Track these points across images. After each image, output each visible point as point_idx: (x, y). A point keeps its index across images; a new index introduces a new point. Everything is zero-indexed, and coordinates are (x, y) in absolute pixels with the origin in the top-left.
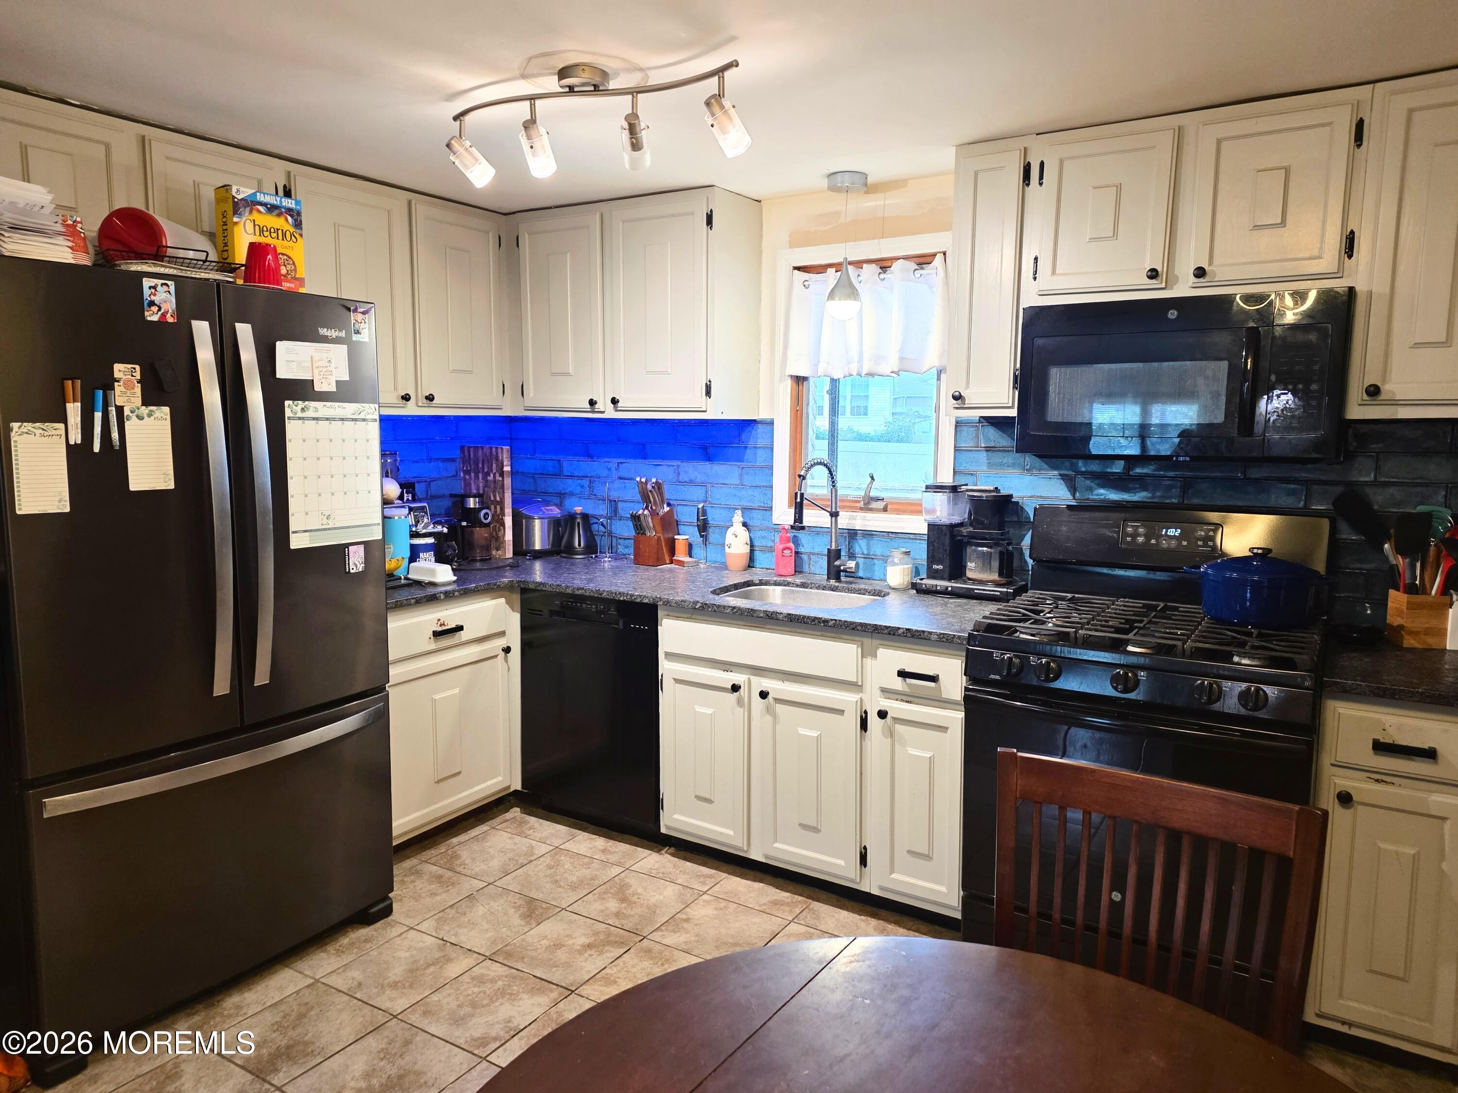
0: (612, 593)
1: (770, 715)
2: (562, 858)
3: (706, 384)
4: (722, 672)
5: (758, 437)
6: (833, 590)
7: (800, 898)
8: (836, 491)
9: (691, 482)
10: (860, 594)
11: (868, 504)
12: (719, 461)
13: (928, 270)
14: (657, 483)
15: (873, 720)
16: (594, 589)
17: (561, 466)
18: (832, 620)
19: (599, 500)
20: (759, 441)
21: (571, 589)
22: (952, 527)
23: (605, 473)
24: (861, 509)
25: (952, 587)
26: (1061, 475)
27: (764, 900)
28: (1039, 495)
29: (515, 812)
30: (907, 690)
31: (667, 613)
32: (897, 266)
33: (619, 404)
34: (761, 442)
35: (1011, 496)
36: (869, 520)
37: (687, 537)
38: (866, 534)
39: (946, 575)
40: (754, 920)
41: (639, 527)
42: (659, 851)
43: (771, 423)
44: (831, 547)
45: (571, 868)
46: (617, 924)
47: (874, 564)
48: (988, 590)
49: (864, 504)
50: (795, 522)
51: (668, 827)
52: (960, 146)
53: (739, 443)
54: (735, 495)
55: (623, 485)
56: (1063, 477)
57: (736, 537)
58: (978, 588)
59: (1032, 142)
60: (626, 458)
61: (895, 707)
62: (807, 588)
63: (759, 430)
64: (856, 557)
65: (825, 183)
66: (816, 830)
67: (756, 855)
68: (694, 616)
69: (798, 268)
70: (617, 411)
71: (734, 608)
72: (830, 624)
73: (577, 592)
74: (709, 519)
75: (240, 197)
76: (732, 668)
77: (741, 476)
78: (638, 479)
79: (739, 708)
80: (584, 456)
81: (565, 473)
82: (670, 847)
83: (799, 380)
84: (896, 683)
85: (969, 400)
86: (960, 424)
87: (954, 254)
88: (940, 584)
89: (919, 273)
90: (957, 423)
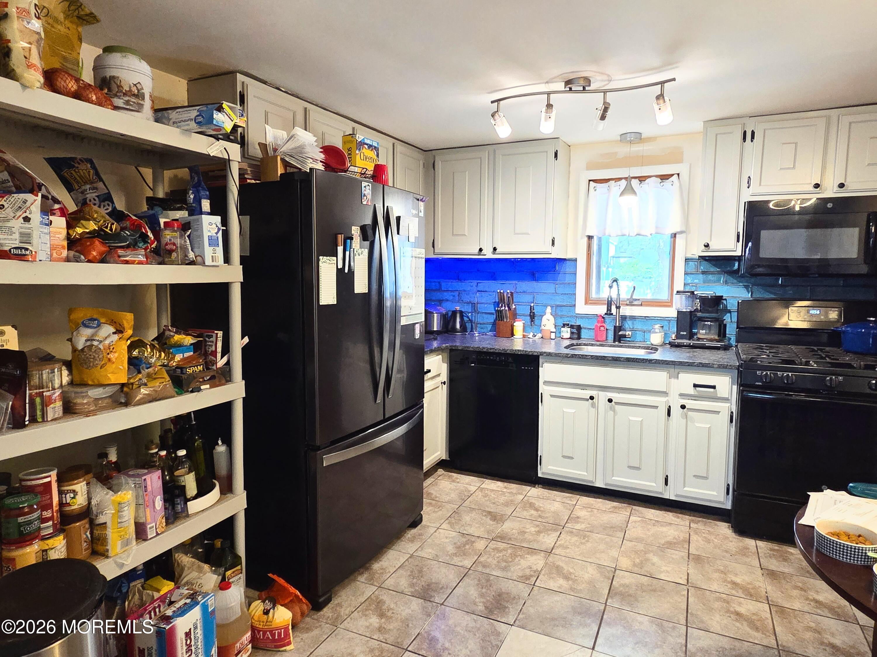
0: (513, 350)
1: (612, 411)
2: (486, 492)
3: (552, 239)
4: (581, 390)
5: (567, 268)
8: (619, 296)
9: (524, 292)
10: (636, 348)
11: (631, 303)
12: (542, 280)
13: (668, 183)
14: (510, 293)
15: (676, 411)
16: (501, 349)
17: (440, 285)
19: (465, 303)
22: (690, 312)
23: (469, 288)
24: (627, 305)
26: (744, 285)
27: (610, 506)
28: (732, 295)
29: (440, 471)
30: (696, 393)
31: (546, 360)
32: (648, 181)
33: (497, 250)
34: (568, 270)
35: (722, 296)
36: (633, 311)
38: (632, 318)
39: (688, 337)
40: (611, 516)
41: (500, 317)
42: (534, 487)
43: (575, 260)
44: (616, 325)
45: (495, 497)
48: (713, 344)
50: (607, 311)
51: (543, 473)
52: (704, 122)
53: (555, 271)
54: (551, 299)
55: (480, 295)
56: (746, 287)
57: (549, 320)
58: (708, 344)
59: (746, 120)
60: (484, 280)
61: (689, 403)
62: (604, 346)
63: (568, 264)
64: (626, 330)
66: (638, 468)
67: (599, 484)
69: (594, 181)
70: (494, 254)
72: (653, 362)
74: (535, 312)
75: (359, 140)
76: (587, 388)
77: (556, 288)
78: (499, 291)
79: (592, 409)
80: (455, 279)
81: (443, 289)
82: (538, 484)
83: (590, 238)
84: (691, 391)
85: (712, 247)
86: (687, 260)
87: (684, 176)
88: (685, 342)
89: (662, 184)
90: (686, 259)
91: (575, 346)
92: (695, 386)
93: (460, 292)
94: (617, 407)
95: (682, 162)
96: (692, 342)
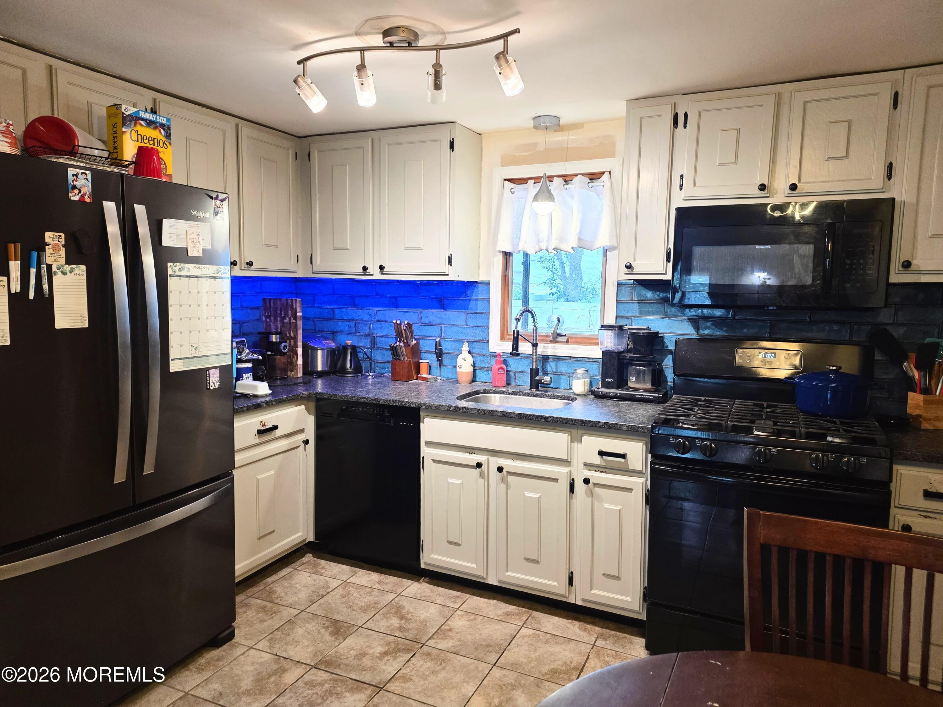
0: (387, 400)
1: (504, 484)
2: (351, 589)
3: (449, 256)
4: (468, 454)
5: (479, 293)
6: (535, 396)
7: (524, 609)
8: (536, 329)
9: (430, 324)
10: (554, 399)
11: (556, 338)
12: (450, 309)
13: (597, 183)
14: (409, 324)
15: (579, 485)
16: (373, 398)
17: (334, 313)
18: (551, 417)
19: (362, 336)
20: (479, 295)
21: (356, 398)
22: (619, 353)
23: (366, 317)
24: (551, 341)
25: (620, 393)
26: (689, 319)
27: (500, 612)
28: (674, 332)
29: (309, 557)
30: (604, 464)
31: (427, 414)
32: (576, 180)
33: (385, 270)
34: (480, 296)
35: (658, 333)
36: (557, 349)
37: (428, 361)
38: (555, 359)
39: (615, 386)
40: (496, 627)
41: (395, 354)
42: (418, 581)
43: (488, 283)
44: (533, 367)
45: (358, 596)
46: (401, 636)
47: (561, 379)
48: (645, 395)
49: (553, 338)
50: (513, 351)
51: (426, 564)
52: (628, 101)
53: (465, 297)
54: (462, 333)
55: (380, 326)
56: (690, 321)
57: (465, 361)
58: (638, 394)
59: (679, 99)
60: (383, 307)
61: (595, 476)
62: (516, 395)
63: (480, 288)
64: (548, 374)
65: (531, 123)
66: (537, 562)
67: (492, 581)
68: (447, 416)
69: (508, 180)
70: (382, 274)
71: (479, 410)
72: (549, 420)
73: (360, 400)
74: (443, 349)
75: (127, 113)
76: (476, 451)
77: (466, 319)
78: (394, 321)
79: (480, 479)
80: (351, 305)
81: (337, 317)
82: (425, 577)
83: (507, 255)
84: (597, 460)
85: (636, 269)
86: (620, 285)
87: (616, 173)
88: (612, 391)
89: (590, 185)
90: (618, 284)
91: (481, 394)
92: (601, 453)
93: (357, 322)
94: (511, 478)
95: (614, 157)
96: (618, 392)
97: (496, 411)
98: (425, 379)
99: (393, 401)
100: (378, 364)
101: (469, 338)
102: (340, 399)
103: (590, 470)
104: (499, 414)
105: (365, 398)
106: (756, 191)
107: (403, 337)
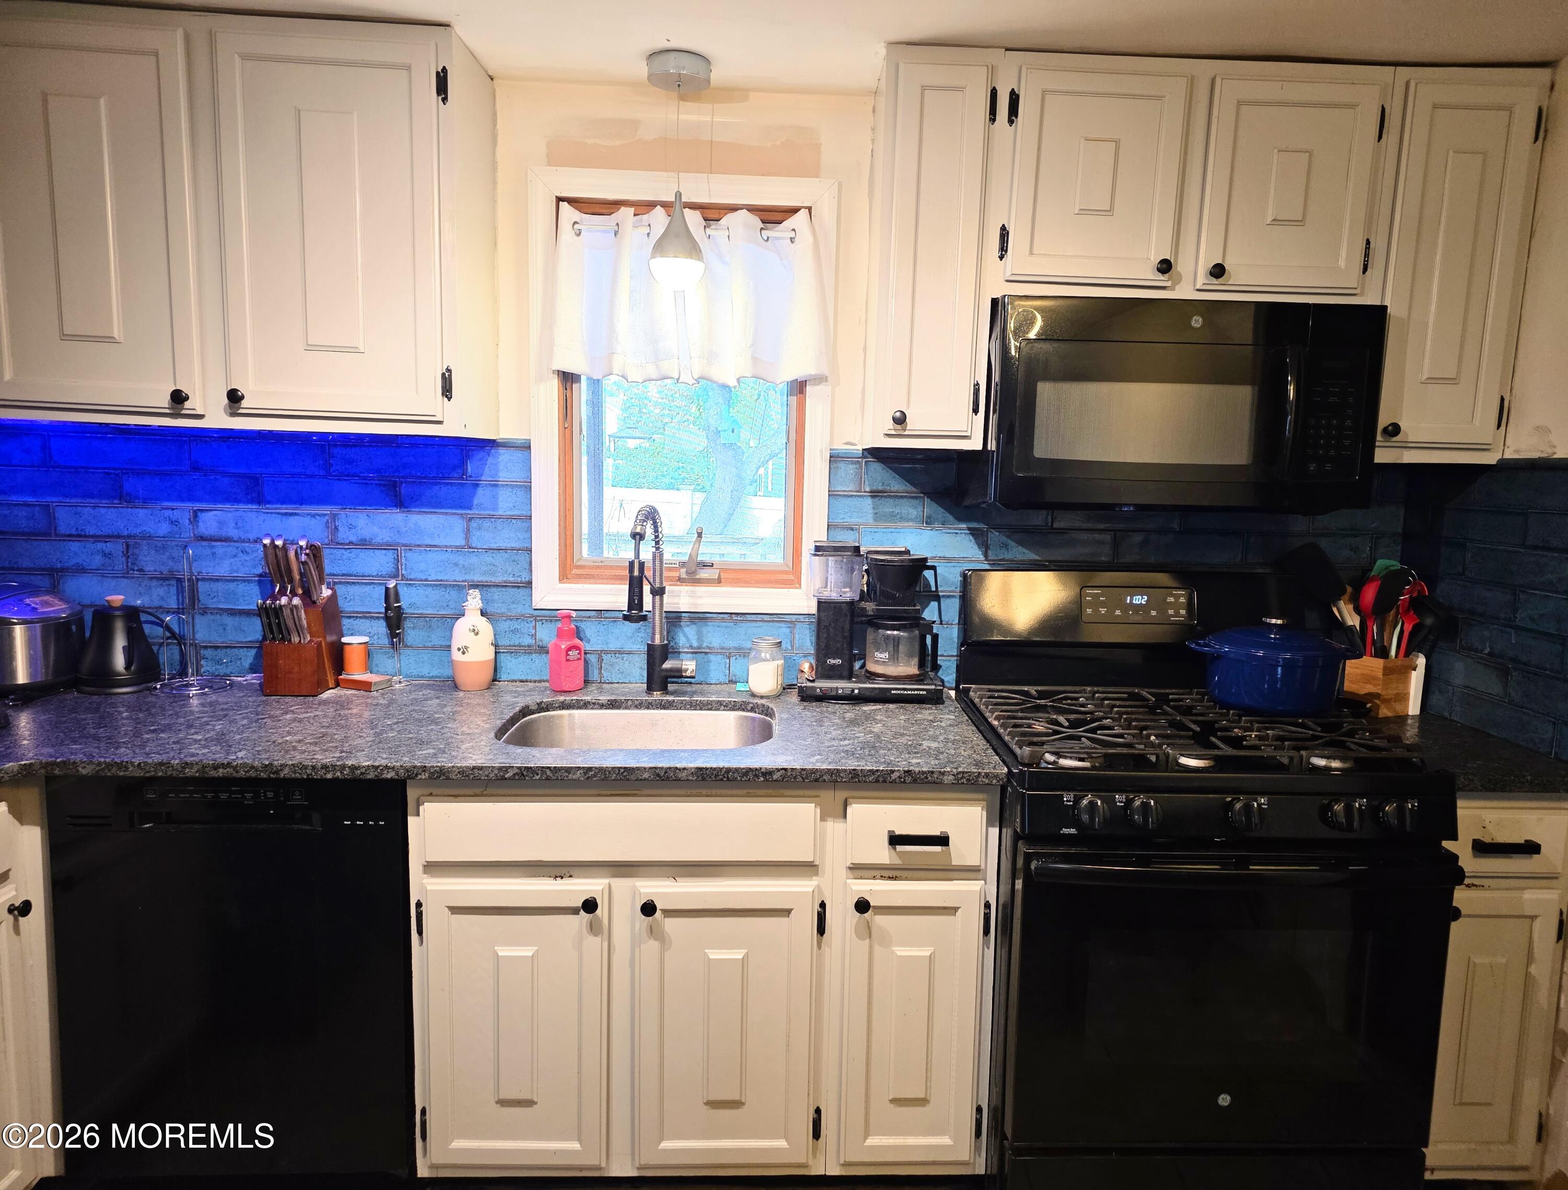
0: (305, 767)
1: (655, 939)
3: (443, 374)
4: (551, 881)
5: (500, 467)
6: (664, 708)
8: (661, 555)
9: (364, 544)
10: (711, 709)
11: (694, 572)
12: (422, 505)
13: (780, 232)
14: (311, 547)
15: (840, 917)
16: (256, 763)
17: (50, 518)
18: (778, 770)
19: (150, 579)
20: (501, 474)
21: (196, 768)
23: (161, 529)
24: (680, 580)
25: (859, 689)
26: (969, 529)
32: (728, 220)
33: (244, 403)
34: (504, 476)
35: (925, 559)
36: (700, 597)
37: (365, 639)
38: (695, 618)
39: (844, 673)
41: (275, 628)
43: (526, 447)
44: (653, 639)
47: (709, 661)
48: (915, 690)
49: (687, 573)
52: (891, 45)
53: (461, 478)
54: (456, 565)
55: (208, 551)
56: (974, 532)
57: (477, 634)
58: (896, 688)
59: (1000, 59)
60: (215, 502)
61: (878, 892)
62: (619, 708)
63: (501, 458)
64: (679, 653)
65: (643, 66)
66: (736, 1104)
67: (620, 1167)
68: (489, 791)
70: (234, 414)
71: (590, 769)
72: (775, 777)
73: (213, 773)
74: (403, 607)
76: (573, 871)
77: (467, 532)
78: (267, 541)
79: (592, 938)
80: (108, 497)
81: (63, 530)
83: (568, 379)
84: (883, 855)
85: (912, 424)
86: (835, 458)
87: (826, 212)
88: (842, 686)
89: (766, 234)
90: (831, 457)
91: (533, 713)
92: (895, 840)
93: (130, 543)
94: (671, 925)
95: (817, 176)
96: (854, 686)
97: (638, 769)
98: (365, 686)
99: (325, 767)
100: (208, 653)
101: (477, 578)
102: (139, 773)
103: (861, 878)
104: (646, 775)
105: (229, 765)
106: (1150, 274)
107: (291, 581)
